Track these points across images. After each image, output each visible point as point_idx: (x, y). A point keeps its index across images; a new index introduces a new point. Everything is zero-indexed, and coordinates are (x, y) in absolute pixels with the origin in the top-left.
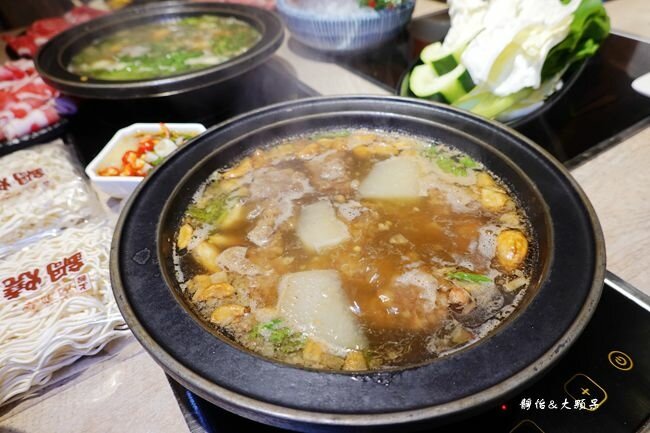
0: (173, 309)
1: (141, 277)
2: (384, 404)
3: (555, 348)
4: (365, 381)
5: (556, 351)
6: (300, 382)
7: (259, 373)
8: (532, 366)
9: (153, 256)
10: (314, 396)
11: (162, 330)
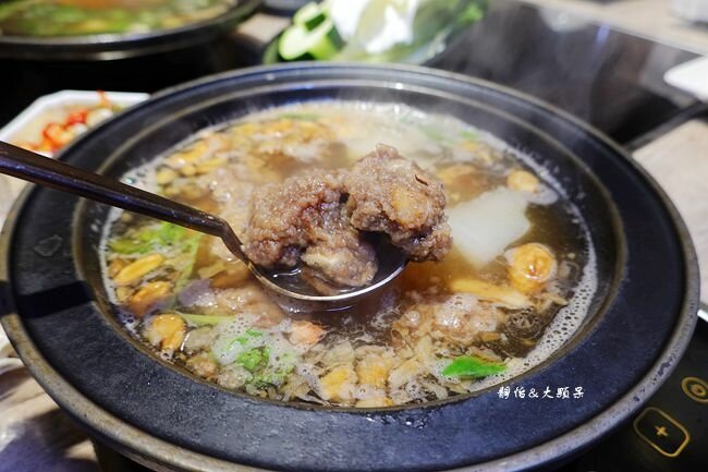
0: (88, 320)
1: (43, 273)
2: (418, 458)
3: (658, 369)
4: (386, 423)
5: (661, 373)
6: (284, 427)
7: (219, 414)
8: (631, 396)
9: (66, 246)
10: (308, 449)
11: (68, 350)
